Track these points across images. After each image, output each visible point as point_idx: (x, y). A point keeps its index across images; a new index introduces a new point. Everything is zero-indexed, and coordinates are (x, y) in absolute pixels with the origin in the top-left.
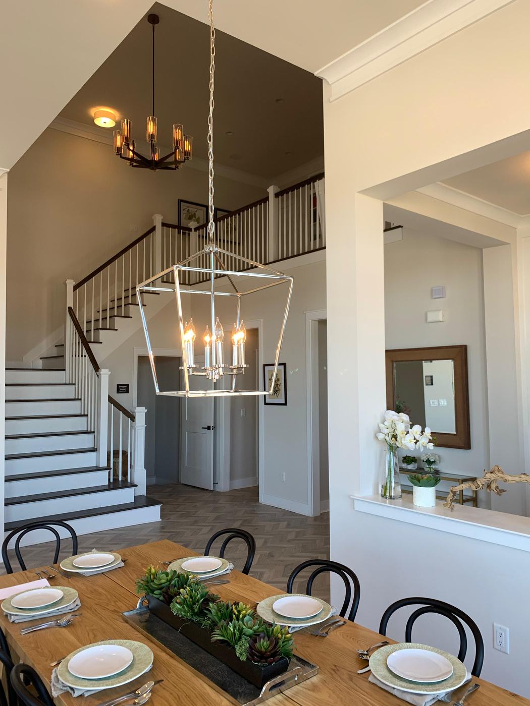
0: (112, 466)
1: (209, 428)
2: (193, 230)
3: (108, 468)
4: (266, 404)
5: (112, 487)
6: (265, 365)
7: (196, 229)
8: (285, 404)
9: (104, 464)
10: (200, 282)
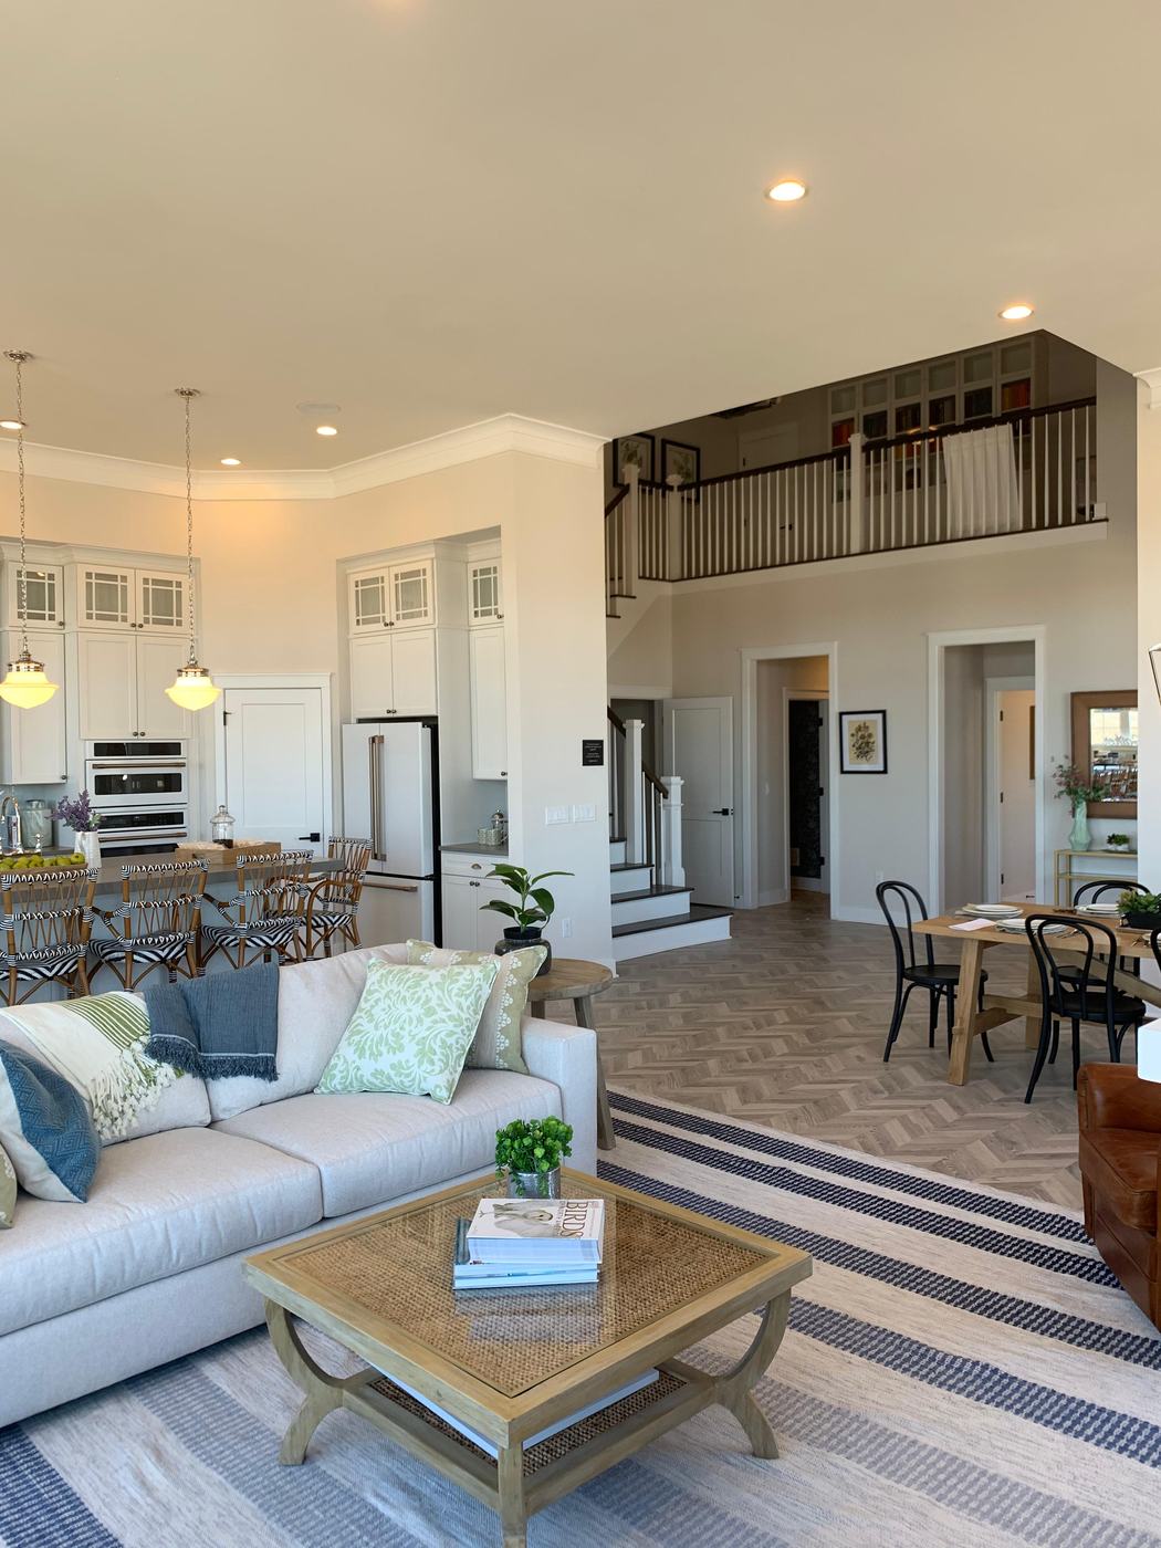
0: (654, 863)
1: (725, 812)
2: (676, 489)
3: (649, 864)
4: (843, 772)
5: (654, 892)
6: (841, 714)
7: (681, 488)
8: (885, 772)
9: (639, 859)
10: (682, 579)
